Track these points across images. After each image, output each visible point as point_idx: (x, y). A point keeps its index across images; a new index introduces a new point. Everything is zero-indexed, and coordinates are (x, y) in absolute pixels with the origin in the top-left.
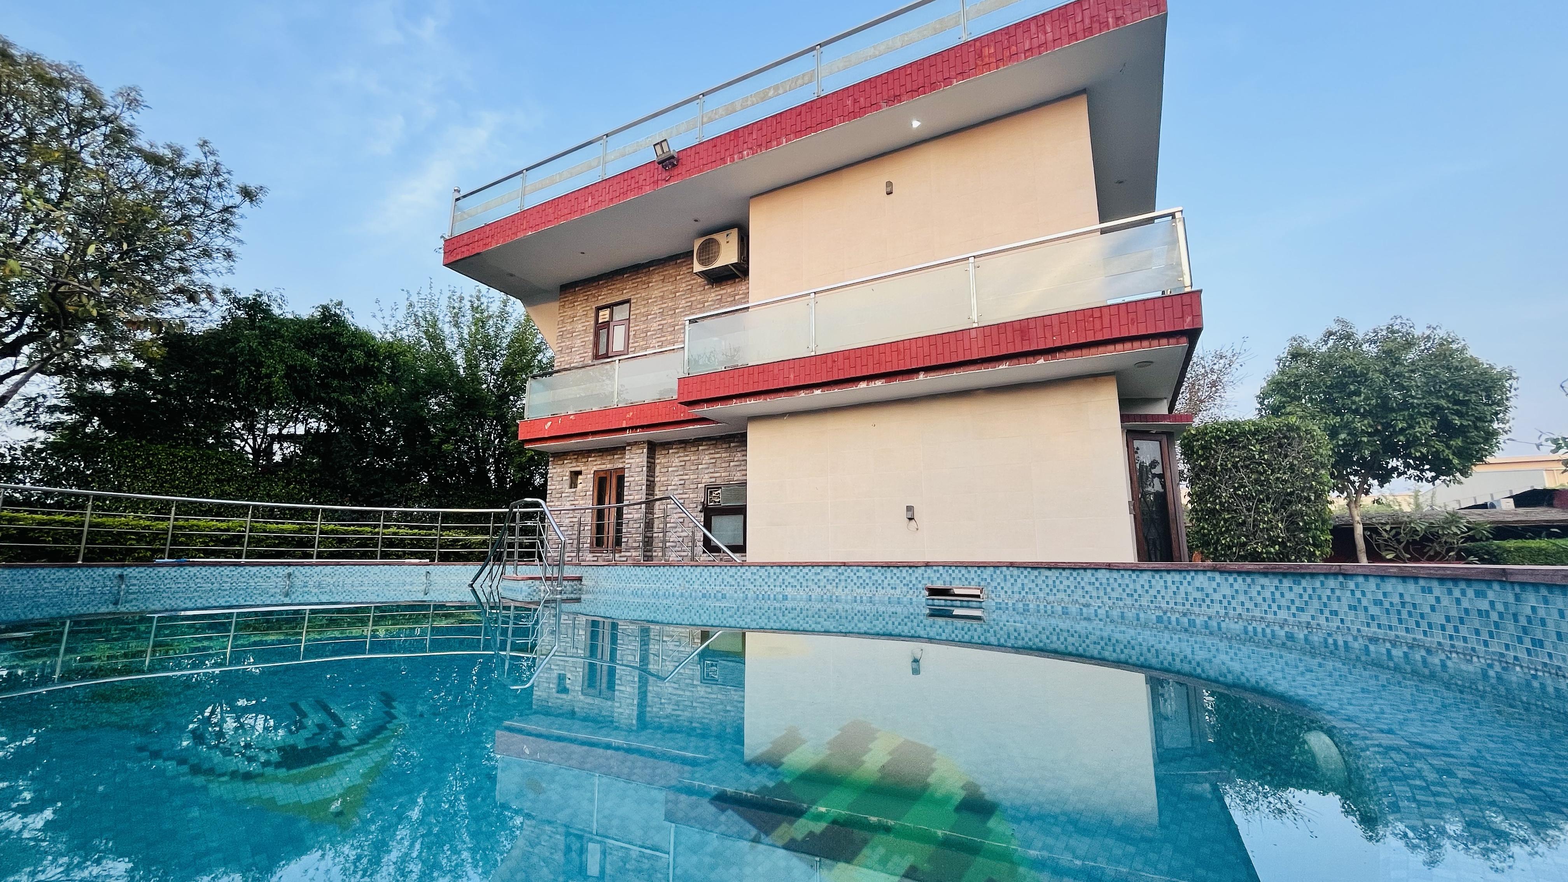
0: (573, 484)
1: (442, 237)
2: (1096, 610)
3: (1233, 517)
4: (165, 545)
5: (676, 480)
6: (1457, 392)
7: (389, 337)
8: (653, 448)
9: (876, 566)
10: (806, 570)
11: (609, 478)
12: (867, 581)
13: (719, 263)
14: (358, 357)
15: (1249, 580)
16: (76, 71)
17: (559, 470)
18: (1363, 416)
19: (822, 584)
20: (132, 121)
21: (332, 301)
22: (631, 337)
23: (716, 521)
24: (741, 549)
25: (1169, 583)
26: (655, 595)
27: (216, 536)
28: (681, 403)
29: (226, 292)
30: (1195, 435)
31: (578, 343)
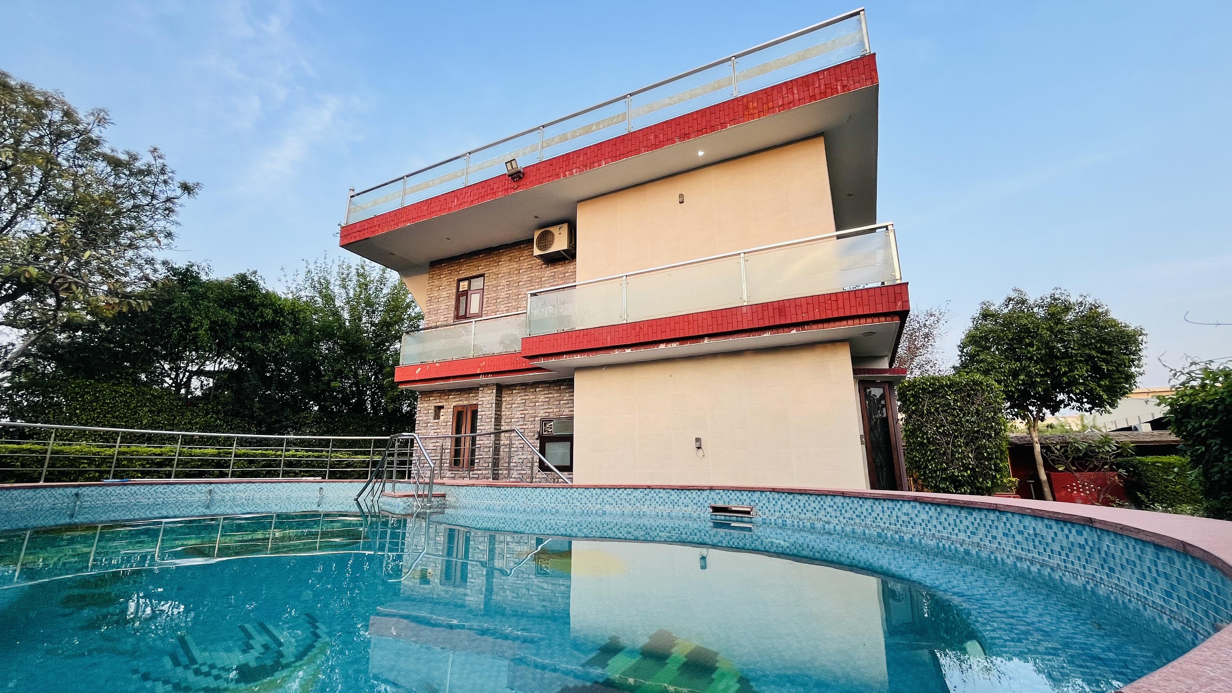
0: (437, 416)
1: (339, 225)
2: (834, 527)
3: (936, 449)
4: (110, 467)
5: (518, 415)
6: (1103, 345)
7: (290, 296)
8: (500, 389)
9: (673, 489)
10: (620, 491)
11: (465, 412)
12: (666, 500)
13: (553, 249)
14: (268, 314)
15: (939, 509)
16: (58, 96)
17: (426, 405)
18: (1037, 362)
19: (632, 502)
20: (100, 135)
21: (248, 270)
22: (484, 303)
23: (550, 447)
24: (568, 468)
25: (885, 509)
26: (504, 510)
27: (152, 459)
28: (524, 357)
29: (164, 263)
30: (907, 387)
31: (443, 306)
